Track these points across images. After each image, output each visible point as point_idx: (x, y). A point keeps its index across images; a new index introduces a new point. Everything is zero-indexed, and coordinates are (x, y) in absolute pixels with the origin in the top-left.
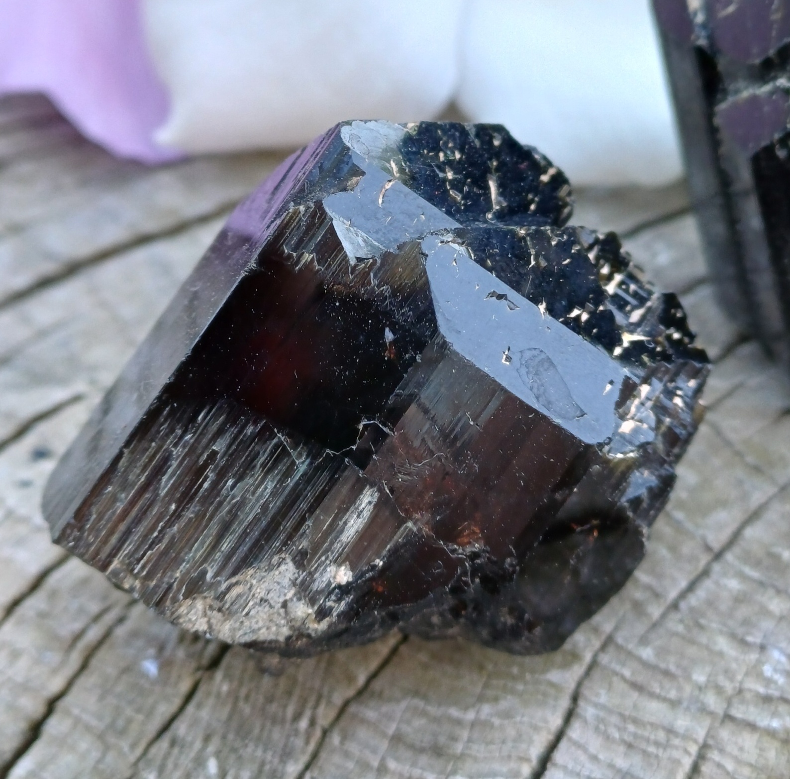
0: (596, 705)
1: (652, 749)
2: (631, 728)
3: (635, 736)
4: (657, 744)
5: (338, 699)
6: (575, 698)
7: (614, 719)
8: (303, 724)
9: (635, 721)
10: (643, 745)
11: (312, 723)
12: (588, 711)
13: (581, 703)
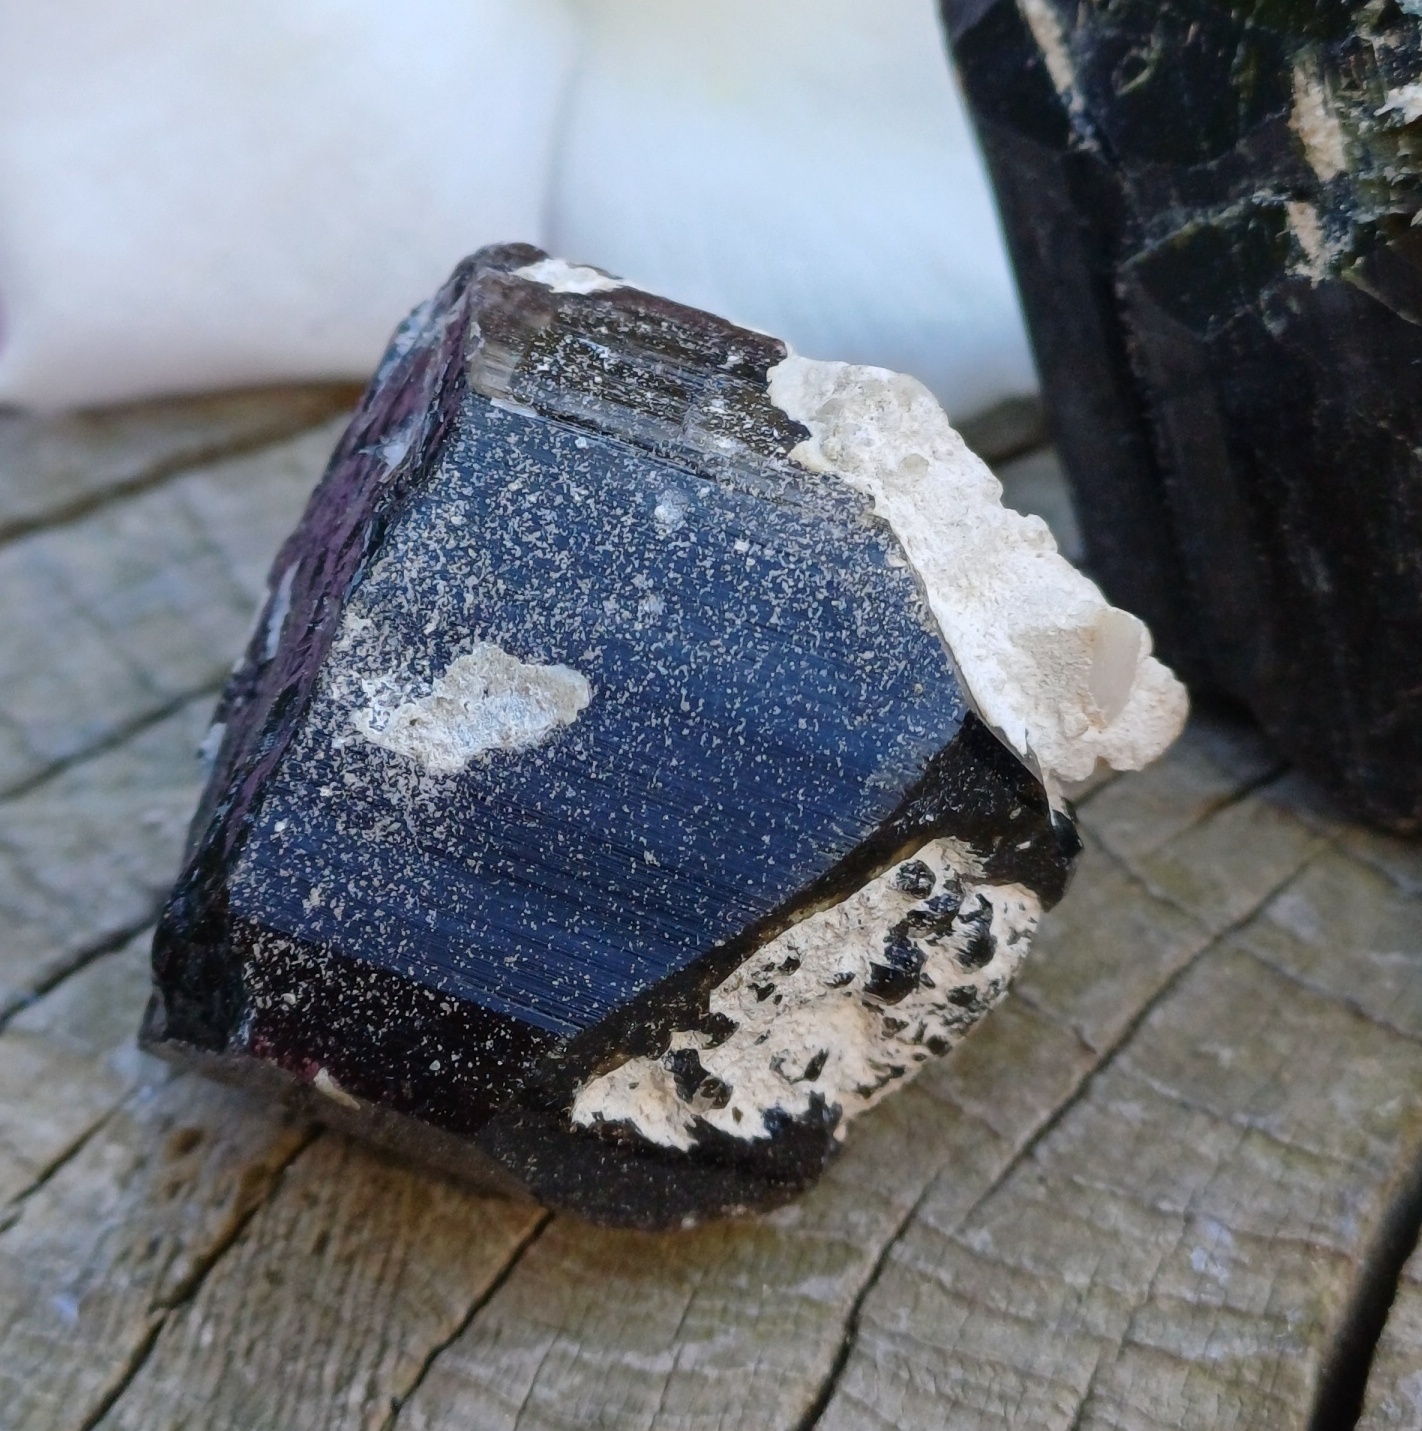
0: (892, 1336)
1: (995, 1408)
2: (956, 1372)
3: (964, 1385)
4: (1003, 1398)
5: (418, 1347)
6: (852, 1326)
7: (924, 1358)
8: (356, 1394)
9: (962, 1360)
10: (981, 1401)
11: (372, 1391)
12: (876, 1345)
13: (864, 1333)
